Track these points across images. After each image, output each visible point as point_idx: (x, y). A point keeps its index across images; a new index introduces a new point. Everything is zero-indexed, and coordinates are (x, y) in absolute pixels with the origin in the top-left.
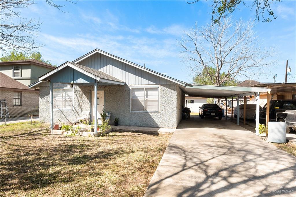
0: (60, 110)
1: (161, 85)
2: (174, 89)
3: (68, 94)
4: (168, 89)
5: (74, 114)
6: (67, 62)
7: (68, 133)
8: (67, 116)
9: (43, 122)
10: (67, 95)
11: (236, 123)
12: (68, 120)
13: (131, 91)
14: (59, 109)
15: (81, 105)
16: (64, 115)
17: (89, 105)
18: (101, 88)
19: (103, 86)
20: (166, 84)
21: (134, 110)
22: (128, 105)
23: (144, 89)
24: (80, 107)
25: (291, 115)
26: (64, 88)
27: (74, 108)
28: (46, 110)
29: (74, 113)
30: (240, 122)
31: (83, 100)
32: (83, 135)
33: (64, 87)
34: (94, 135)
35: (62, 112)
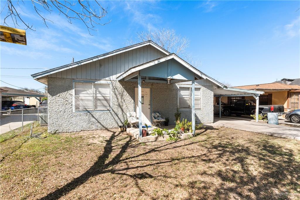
0: (89, 113)
1: (202, 85)
2: (212, 90)
3: (100, 90)
4: (208, 90)
5: (112, 117)
6: (173, 54)
7: (163, 138)
8: (101, 120)
9: (57, 132)
10: (98, 93)
11: (219, 117)
12: (102, 125)
13: (179, 89)
14: (87, 111)
15: (122, 105)
16: (95, 119)
17: (133, 105)
18: (148, 85)
19: (150, 83)
20: (206, 85)
21: (183, 108)
22: (176, 104)
23: (190, 88)
24: (121, 107)
25: (266, 109)
26: (96, 83)
27: (112, 109)
28: (62, 113)
29: (111, 115)
30: (221, 115)
31: (124, 99)
32: (181, 137)
33: (96, 81)
34: (192, 136)
35: (92, 115)
